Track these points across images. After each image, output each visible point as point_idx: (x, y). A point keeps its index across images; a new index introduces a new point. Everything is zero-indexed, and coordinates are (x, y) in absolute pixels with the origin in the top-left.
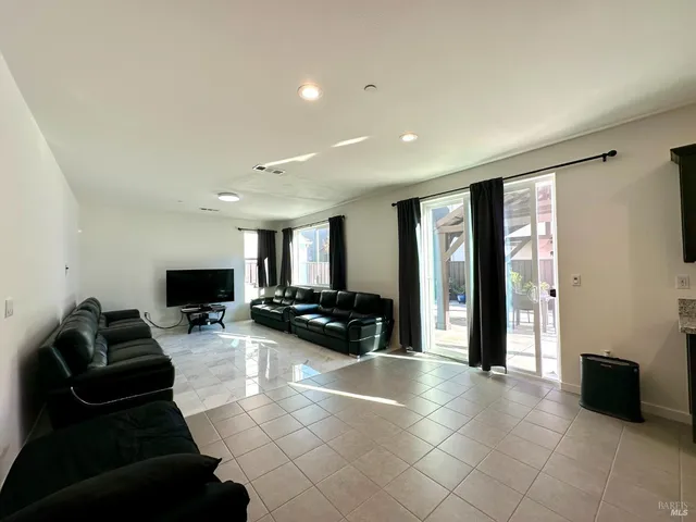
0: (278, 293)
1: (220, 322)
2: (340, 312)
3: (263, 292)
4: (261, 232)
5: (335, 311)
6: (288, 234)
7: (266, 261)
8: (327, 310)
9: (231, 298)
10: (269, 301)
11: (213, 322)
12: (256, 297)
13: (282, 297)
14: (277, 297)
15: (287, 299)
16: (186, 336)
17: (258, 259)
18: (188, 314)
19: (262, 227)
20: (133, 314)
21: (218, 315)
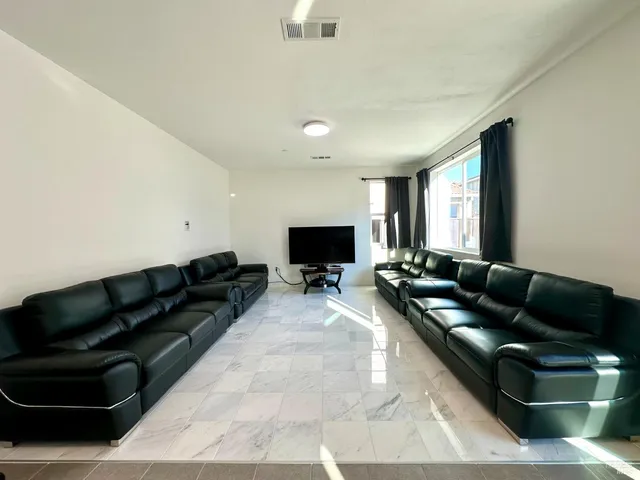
0: (408, 257)
1: (336, 285)
2: (491, 305)
3: (393, 253)
4: (389, 180)
5: (483, 300)
6: (423, 177)
7: (396, 216)
8: (469, 295)
9: (352, 260)
10: (397, 267)
11: (331, 284)
12: (384, 260)
13: (412, 263)
14: (407, 263)
15: (417, 266)
16: (300, 297)
17: (385, 214)
18: (304, 273)
19: (390, 174)
20: (262, 269)
21: (335, 278)
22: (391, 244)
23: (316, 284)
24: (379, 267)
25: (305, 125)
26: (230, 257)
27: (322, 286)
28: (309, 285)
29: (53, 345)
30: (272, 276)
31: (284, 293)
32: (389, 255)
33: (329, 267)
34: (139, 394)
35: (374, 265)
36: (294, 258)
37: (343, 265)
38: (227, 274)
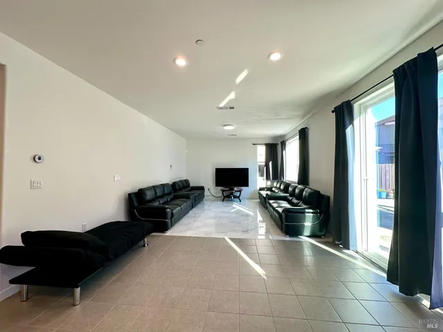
0: (275, 184)
1: (239, 197)
3: (269, 183)
4: (267, 145)
6: (283, 144)
7: (270, 163)
9: (247, 185)
10: (270, 189)
11: (235, 197)
12: (264, 186)
13: (279, 188)
14: (274, 187)
16: (221, 202)
17: (265, 162)
18: (223, 191)
19: (268, 142)
20: (202, 189)
21: (238, 194)
22: (268, 178)
23: (228, 197)
24: (261, 189)
25: (225, 126)
26: (187, 182)
27: (231, 198)
28: (225, 197)
30: (206, 193)
31: (212, 201)
33: (236, 189)
35: (258, 189)
36: (218, 184)
37: (242, 188)
38: (187, 189)
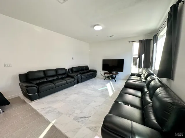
3: (141, 70)
4: (141, 42)
7: (143, 56)
9: (122, 71)
11: (113, 78)
14: (143, 74)
17: (138, 55)
18: (105, 73)
19: (142, 39)
22: (140, 67)
23: (108, 78)
24: (132, 75)
26: (86, 67)
27: (110, 78)
28: (106, 78)
29: (30, 81)
31: (102, 79)
32: (139, 70)
34: (38, 94)
36: (104, 69)
38: (83, 72)
